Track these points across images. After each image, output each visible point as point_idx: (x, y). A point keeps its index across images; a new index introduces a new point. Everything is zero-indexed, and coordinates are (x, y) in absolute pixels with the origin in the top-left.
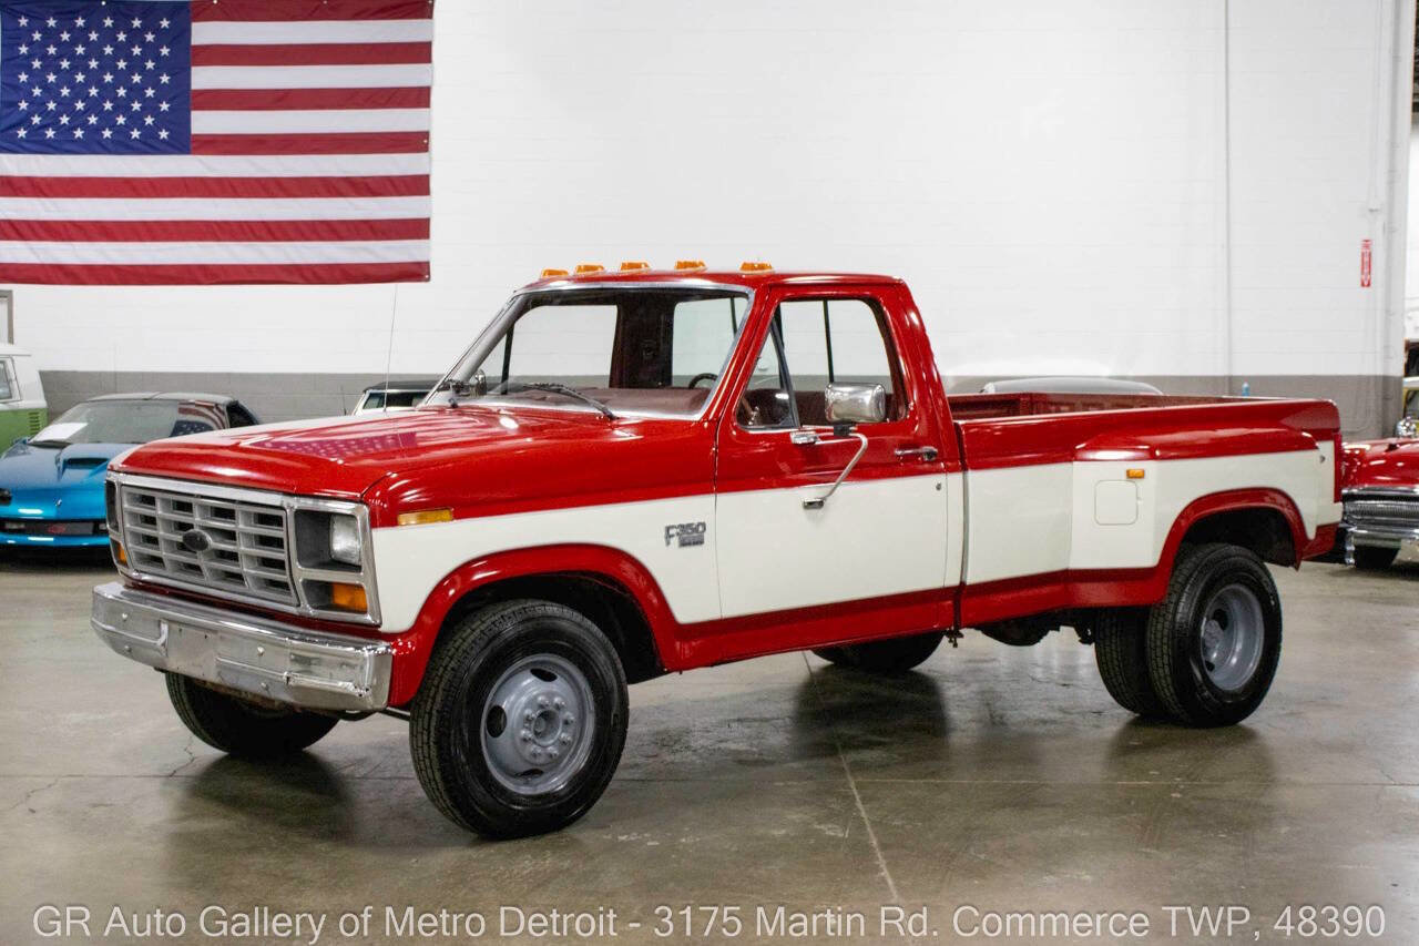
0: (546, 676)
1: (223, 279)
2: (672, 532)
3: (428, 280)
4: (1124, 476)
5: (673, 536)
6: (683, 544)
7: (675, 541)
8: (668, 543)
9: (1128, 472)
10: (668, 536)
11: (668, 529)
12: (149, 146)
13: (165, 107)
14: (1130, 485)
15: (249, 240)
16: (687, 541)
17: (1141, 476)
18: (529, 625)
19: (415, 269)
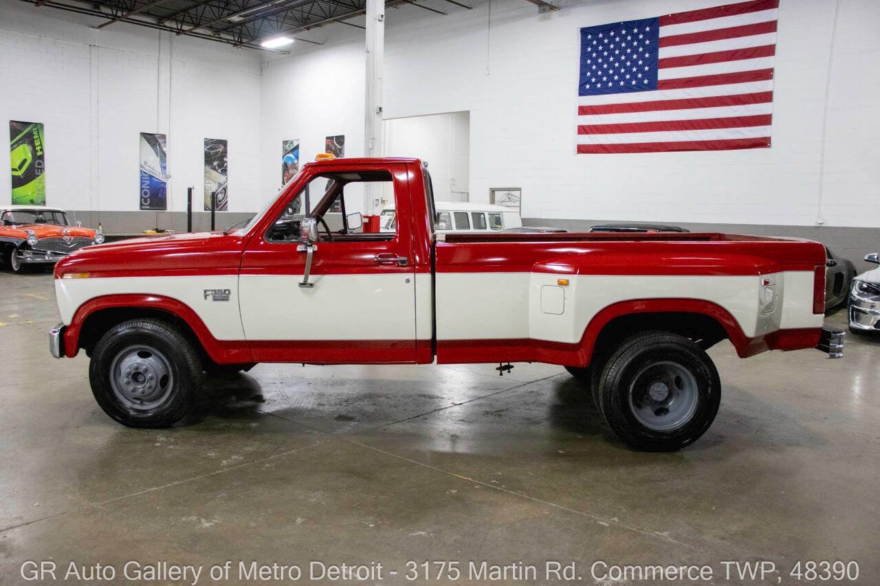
0: (144, 355)
1: (670, 149)
2: (208, 293)
3: (769, 147)
4: (556, 284)
5: (209, 295)
6: (215, 299)
7: (210, 298)
8: (206, 298)
9: (558, 281)
10: (206, 297)
11: (205, 291)
12: (640, 88)
13: (647, 68)
14: (560, 289)
15: (682, 129)
16: (217, 298)
17: (567, 283)
18: (133, 330)
19: (763, 141)
